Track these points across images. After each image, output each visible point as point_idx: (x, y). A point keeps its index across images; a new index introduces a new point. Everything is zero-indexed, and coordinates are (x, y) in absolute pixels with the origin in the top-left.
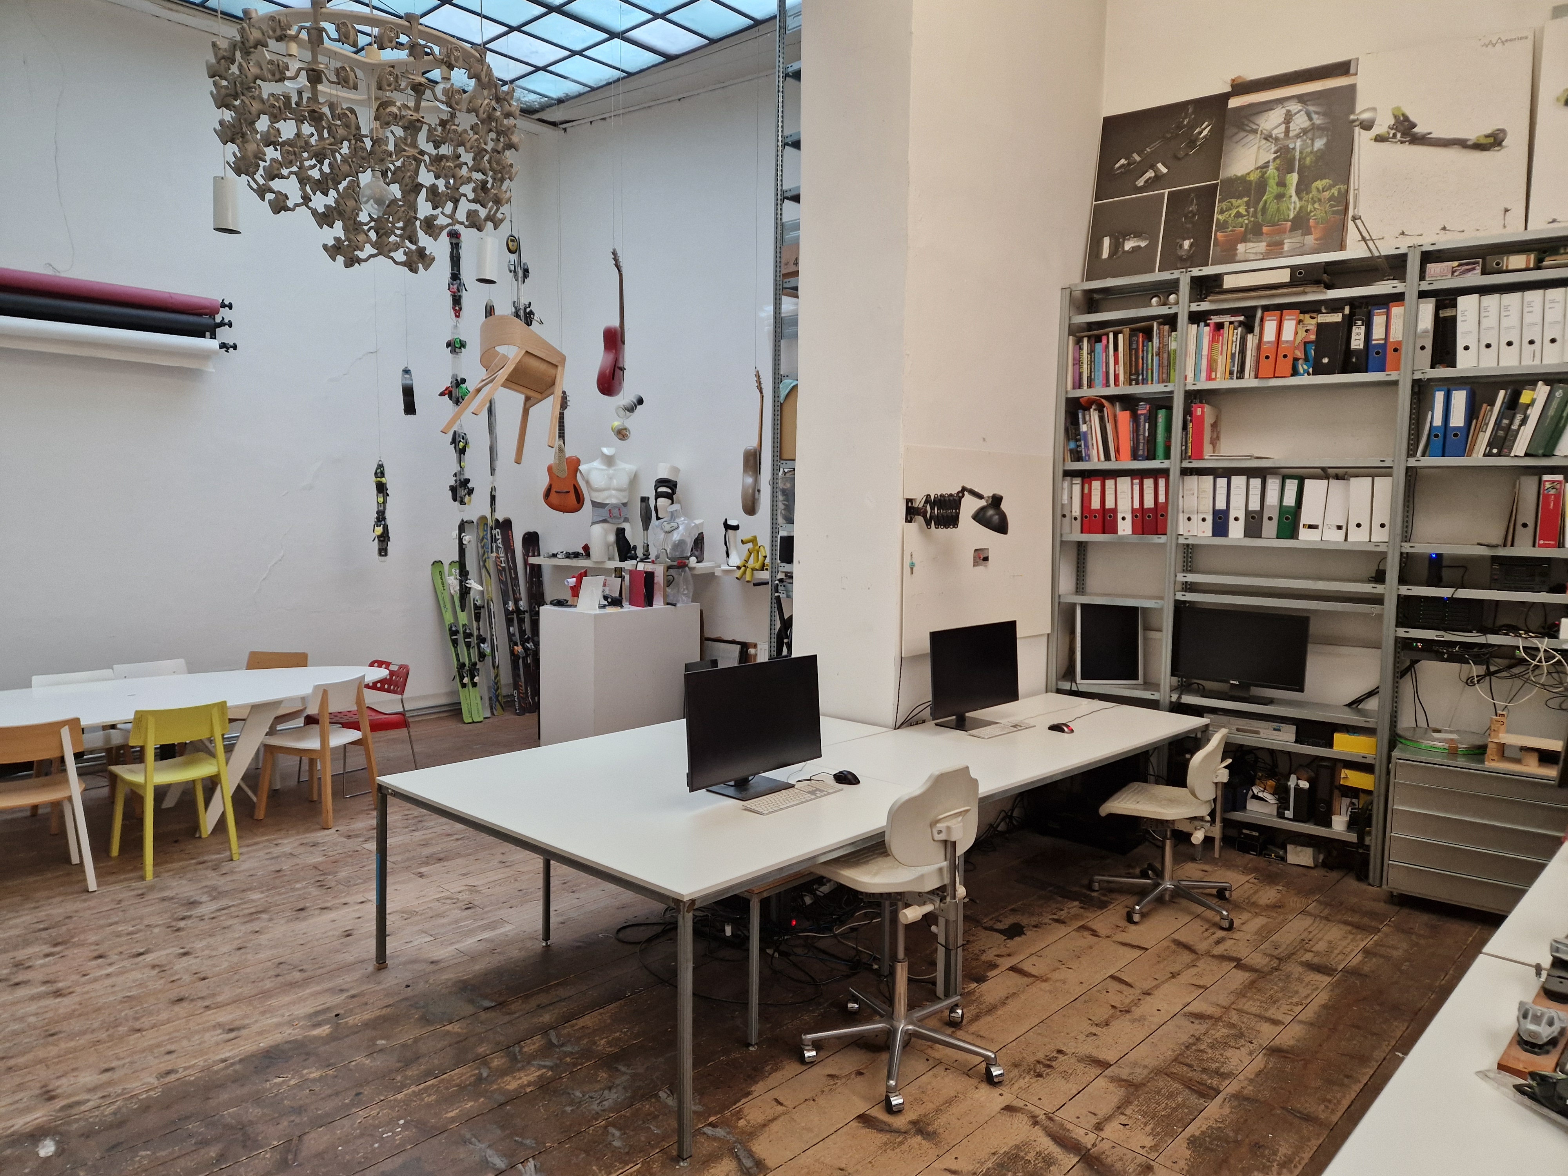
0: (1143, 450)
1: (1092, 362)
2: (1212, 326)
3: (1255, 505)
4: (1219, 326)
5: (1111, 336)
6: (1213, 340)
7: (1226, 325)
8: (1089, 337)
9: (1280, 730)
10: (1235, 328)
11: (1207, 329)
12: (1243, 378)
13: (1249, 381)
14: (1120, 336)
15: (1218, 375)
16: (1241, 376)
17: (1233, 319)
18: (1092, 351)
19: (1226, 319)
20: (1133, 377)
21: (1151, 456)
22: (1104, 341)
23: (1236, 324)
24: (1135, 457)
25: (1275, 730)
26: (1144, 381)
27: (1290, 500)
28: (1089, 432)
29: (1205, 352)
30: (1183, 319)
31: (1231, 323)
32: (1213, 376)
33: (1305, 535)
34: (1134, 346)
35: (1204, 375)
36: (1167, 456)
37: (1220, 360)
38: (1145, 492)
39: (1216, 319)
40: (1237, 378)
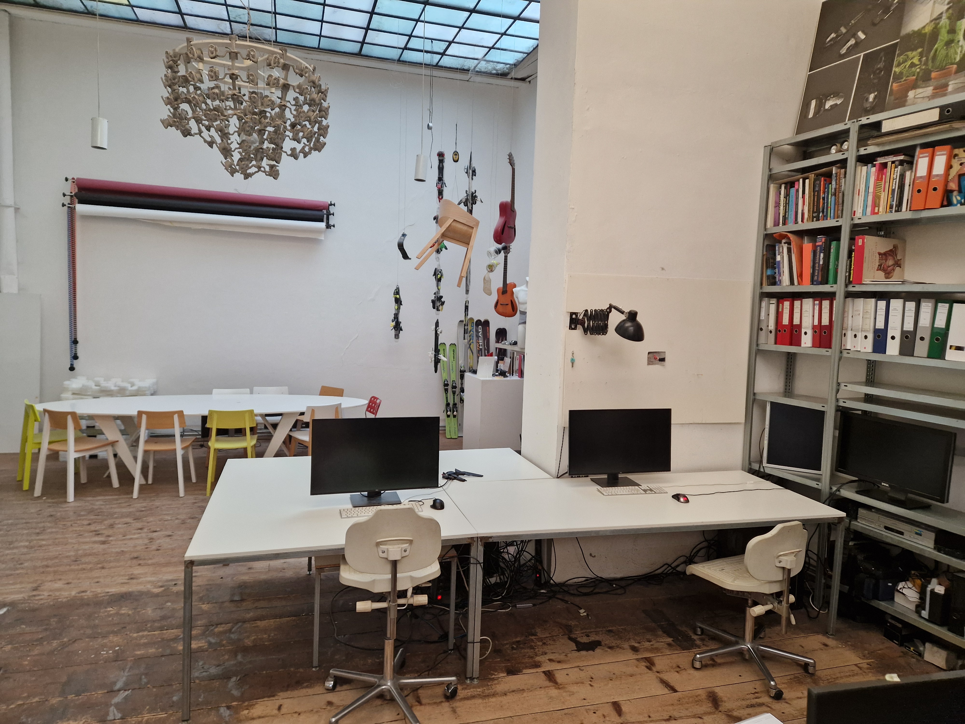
0: (818, 276)
1: (787, 204)
2: (877, 166)
3: (909, 326)
4: (884, 165)
5: (801, 181)
6: (879, 179)
7: (889, 164)
8: (786, 184)
9: (920, 535)
10: (896, 167)
11: (874, 169)
12: (901, 211)
13: (905, 214)
14: (807, 181)
15: (881, 210)
16: (899, 208)
17: (895, 159)
18: (787, 195)
19: (889, 159)
20: (815, 215)
21: (825, 281)
22: (796, 187)
23: (897, 163)
24: (813, 282)
25: (917, 533)
26: (825, 217)
27: (940, 323)
28: (782, 261)
29: (871, 190)
30: (851, 163)
31: (893, 162)
32: (876, 211)
33: (951, 355)
34: (817, 189)
35: (869, 209)
36: (835, 282)
37: (882, 196)
38: (823, 312)
39: (881, 160)
40: (896, 211)
